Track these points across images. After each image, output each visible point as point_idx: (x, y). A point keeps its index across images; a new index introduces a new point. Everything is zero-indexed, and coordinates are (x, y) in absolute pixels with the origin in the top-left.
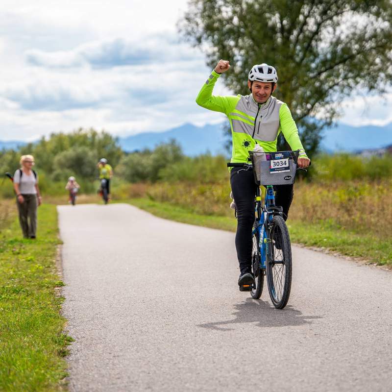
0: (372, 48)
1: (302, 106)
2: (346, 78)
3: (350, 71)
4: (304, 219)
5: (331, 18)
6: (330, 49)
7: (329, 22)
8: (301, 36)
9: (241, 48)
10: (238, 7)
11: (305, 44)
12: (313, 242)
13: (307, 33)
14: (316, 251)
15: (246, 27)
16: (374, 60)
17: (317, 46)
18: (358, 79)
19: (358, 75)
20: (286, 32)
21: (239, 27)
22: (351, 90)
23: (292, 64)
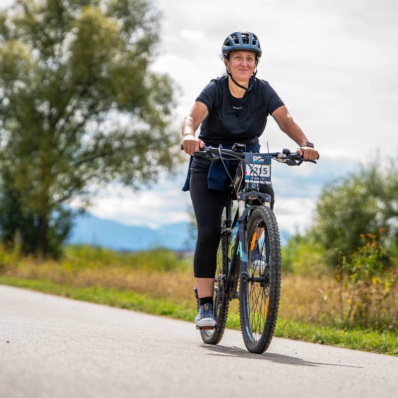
0: (130, 148)
2: (104, 172)
3: (109, 165)
6: (93, 142)
7: (93, 116)
8: (67, 126)
9: (7, 129)
10: (10, 89)
13: (72, 123)
15: (14, 109)
17: (80, 137)
18: (116, 174)
19: (116, 170)
20: (53, 120)
21: (8, 108)
22: (107, 183)
23: (55, 152)
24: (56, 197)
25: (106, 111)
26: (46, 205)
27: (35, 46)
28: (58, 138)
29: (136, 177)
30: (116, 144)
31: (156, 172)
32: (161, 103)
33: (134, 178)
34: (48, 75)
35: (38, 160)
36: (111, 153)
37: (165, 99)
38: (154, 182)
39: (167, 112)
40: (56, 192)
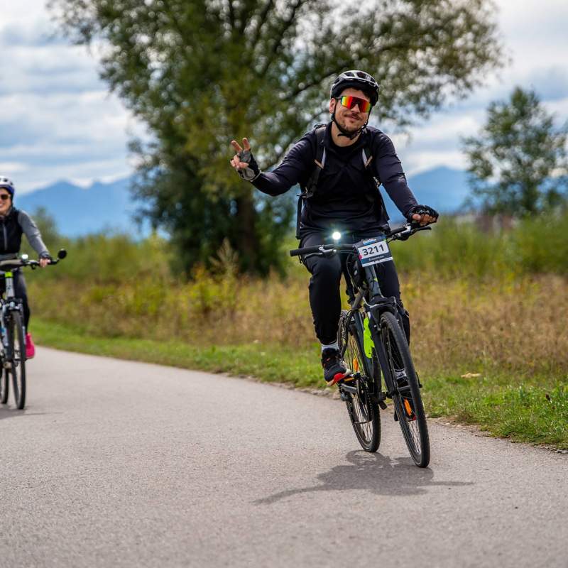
1: (267, 149)
4: (284, 342)
8: (264, 28)
9: (161, 48)
11: (272, 42)
12: (309, 380)
14: (315, 394)
16: (387, 69)
17: (290, 45)
23: (250, 77)
38: (435, 107)
40: (261, 151)
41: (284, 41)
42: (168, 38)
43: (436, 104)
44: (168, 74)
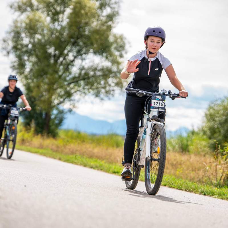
0: (100, 76)
1: (58, 99)
2: (84, 89)
3: (87, 85)
5: (81, 55)
6: (78, 72)
7: (80, 57)
8: (64, 62)
9: (30, 62)
10: (32, 39)
11: (65, 67)
13: (67, 60)
15: (35, 51)
16: (100, 82)
18: (91, 90)
19: (91, 88)
20: (56, 58)
21: (31, 50)
22: (85, 95)
23: (57, 76)
24: (56, 102)
25: (86, 54)
26: (50, 106)
27: (48, 15)
28: (59, 68)
29: (102, 93)
30: (92, 73)
31: (113, 90)
32: (119, 51)
33: (101, 93)
34: (55, 32)
35: (46, 80)
36: (89, 78)
37: (121, 49)
38: (112, 96)
39: (121, 56)
40: (56, 99)
41: (70, 67)
42: (33, 59)
43: (113, 95)
44: (31, 70)
